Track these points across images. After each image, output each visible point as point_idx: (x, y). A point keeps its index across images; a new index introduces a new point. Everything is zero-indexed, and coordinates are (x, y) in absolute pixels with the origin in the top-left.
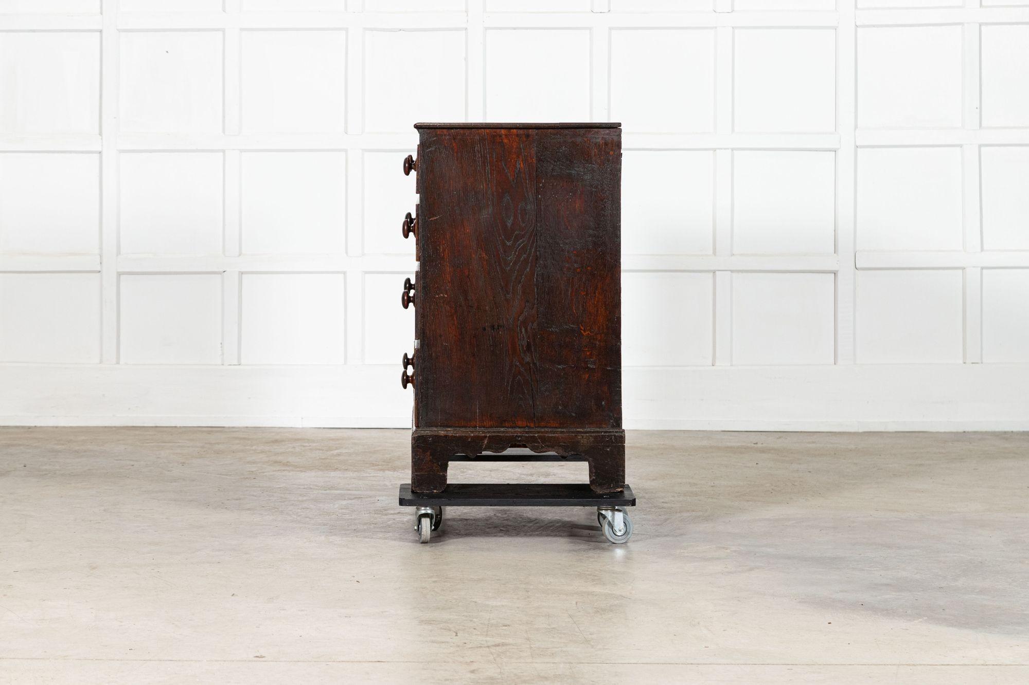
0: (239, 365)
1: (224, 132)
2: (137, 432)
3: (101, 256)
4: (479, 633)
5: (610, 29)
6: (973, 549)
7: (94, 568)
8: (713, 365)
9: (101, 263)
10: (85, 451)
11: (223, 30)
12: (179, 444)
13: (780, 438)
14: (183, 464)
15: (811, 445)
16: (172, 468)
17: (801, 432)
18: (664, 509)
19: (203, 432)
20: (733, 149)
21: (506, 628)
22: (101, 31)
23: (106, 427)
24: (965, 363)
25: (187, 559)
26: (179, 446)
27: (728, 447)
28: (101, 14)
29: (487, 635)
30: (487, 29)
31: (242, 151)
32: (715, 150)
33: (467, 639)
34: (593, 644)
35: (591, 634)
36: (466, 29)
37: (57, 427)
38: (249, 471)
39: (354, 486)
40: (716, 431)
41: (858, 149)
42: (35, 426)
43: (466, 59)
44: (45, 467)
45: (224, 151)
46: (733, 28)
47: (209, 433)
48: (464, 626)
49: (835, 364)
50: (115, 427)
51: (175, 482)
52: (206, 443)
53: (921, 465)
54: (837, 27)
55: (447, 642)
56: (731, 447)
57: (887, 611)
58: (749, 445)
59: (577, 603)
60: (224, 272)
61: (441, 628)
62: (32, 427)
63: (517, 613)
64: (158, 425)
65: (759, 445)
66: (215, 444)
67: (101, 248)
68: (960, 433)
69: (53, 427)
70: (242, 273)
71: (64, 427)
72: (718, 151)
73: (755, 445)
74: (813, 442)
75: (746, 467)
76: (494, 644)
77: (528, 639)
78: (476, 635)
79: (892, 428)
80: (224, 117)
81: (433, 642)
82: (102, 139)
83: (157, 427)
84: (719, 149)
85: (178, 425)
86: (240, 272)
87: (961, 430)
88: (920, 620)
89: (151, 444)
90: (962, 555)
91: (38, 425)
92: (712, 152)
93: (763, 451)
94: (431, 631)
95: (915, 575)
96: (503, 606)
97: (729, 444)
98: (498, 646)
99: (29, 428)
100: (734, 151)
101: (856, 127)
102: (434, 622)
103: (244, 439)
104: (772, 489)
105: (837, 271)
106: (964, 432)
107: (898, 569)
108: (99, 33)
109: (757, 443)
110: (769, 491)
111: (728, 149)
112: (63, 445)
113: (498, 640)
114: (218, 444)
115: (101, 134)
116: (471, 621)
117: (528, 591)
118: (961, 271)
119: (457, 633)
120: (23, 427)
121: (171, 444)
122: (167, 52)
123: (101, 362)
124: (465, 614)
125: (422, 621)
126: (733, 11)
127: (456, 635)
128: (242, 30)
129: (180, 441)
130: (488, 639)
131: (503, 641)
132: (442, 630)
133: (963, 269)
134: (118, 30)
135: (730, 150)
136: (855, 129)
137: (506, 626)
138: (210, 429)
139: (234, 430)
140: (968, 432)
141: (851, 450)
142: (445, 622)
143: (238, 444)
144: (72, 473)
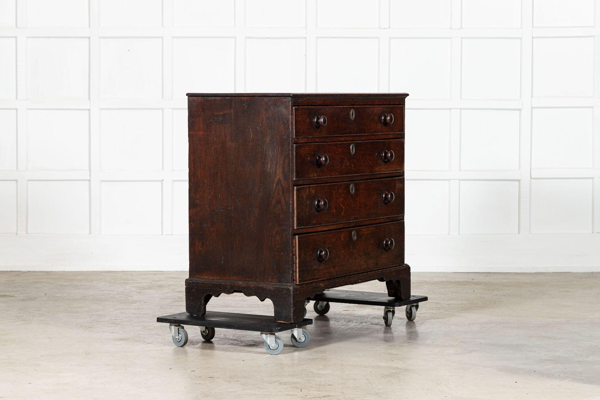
0: (172, 235)
1: (163, 98)
2: (112, 274)
3: (90, 170)
4: (314, 390)
5: (390, 38)
6: (597, 339)
7: (89, 354)
8: (448, 234)
9: (90, 175)
10: (81, 286)
11: (162, 38)
12: (136, 281)
13: (487, 276)
14: (140, 293)
15: (505, 281)
16: (133, 295)
17: (499, 273)
18: (420, 318)
19: (151, 274)
20: (461, 109)
21: (330, 386)
22: (89, 38)
23: (93, 271)
24: (593, 233)
25: (143, 348)
26: (137, 283)
27: (457, 282)
28: (89, 27)
29: (319, 391)
30: (318, 38)
31: (173, 109)
32: (450, 109)
33: (307, 393)
34: (380, 395)
35: (379, 390)
36: (306, 38)
37: (64, 272)
38: (179, 297)
39: (240, 305)
40: (450, 273)
41: (533, 109)
42: (52, 271)
43: (305, 56)
44: (57, 295)
45: (163, 109)
46: (461, 38)
47: (155, 274)
48: (306, 386)
49: (519, 233)
50: (99, 271)
51: (135, 303)
52: (153, 281)
53: (567, 291)
54: (521, 38)
55: (296, 395)
56: (459, 282)
57: (549, 375)
58: (469, 280)
59: (371, 372)
60: (163, 180)
61: (292, 387)
62: (49, 271)
63: (336, 378)
64: (124, 270)
65: (475, 281)
66: (158, 281)
67: (90, 166)
68: (590, 273)
69: (62, 272)
70: (174, 181)
71: (69, 272)
72: (452, 110)
73: (472, 281)
74: (506, 279)
75: (467, 293)
76: (323, 396)
77: (343, 393)
78: (313, 391)
79: (551, 270)
80: (163, 88)
81: (288, 395)
82: (90, 102)
83: (123, 271)
84: (453, 109)
85: (136, 270)
86: (172, 180)
87: (590, 271)
88: (568, 380)
89: (120, 281)
90: (591, 343)
91: (53, 270)
92: (448, 111)
93: (477, 284)
94: (286, 389)
95: (565, 354)
96: (328, 374)
97: (457, 280)
98: (325, 397)
99: (48, 272)
100: (462, 110)
101: (532, 96)
102: (288, 384)
103: (175, 278)
104: (483, 306)
105: (520, 180)
106: (592, 272)
107: (555, 351)
108: (88, 39)
109: (473, 279)
110: (481, 307)
111: (458, 109)
112: (68, 282)
113: (326, 394)
114: (160, 281)
115: (89, 99)
116: (310, 382)
117: (343, 365)
118: (591, 180)
119: (301, 390)
120: (44, 272)
121: (132, 281)
122: (129, 50)
123: (90, 233)
124: (306, 378)
125: (281, 383)
126: (461, 28)
127: (301, 391)
128: (173, 37)
129: (137, 279)
130: (320, 393)
131: (328, 394)
132: (293, 388)
133: (593, 178)
134: (100, 37)
135: (459, 109)
136: (532, 97)
137: (330, 385)
138: (155, 272)
139: (169, 273)
140: (594, 272)
141: (527, 283)
142: (294, 383)
143: (171, 281)
144: (74, 298)
